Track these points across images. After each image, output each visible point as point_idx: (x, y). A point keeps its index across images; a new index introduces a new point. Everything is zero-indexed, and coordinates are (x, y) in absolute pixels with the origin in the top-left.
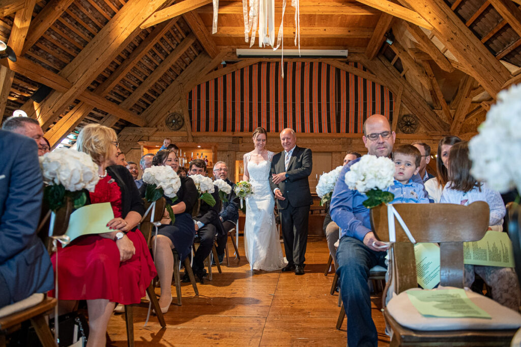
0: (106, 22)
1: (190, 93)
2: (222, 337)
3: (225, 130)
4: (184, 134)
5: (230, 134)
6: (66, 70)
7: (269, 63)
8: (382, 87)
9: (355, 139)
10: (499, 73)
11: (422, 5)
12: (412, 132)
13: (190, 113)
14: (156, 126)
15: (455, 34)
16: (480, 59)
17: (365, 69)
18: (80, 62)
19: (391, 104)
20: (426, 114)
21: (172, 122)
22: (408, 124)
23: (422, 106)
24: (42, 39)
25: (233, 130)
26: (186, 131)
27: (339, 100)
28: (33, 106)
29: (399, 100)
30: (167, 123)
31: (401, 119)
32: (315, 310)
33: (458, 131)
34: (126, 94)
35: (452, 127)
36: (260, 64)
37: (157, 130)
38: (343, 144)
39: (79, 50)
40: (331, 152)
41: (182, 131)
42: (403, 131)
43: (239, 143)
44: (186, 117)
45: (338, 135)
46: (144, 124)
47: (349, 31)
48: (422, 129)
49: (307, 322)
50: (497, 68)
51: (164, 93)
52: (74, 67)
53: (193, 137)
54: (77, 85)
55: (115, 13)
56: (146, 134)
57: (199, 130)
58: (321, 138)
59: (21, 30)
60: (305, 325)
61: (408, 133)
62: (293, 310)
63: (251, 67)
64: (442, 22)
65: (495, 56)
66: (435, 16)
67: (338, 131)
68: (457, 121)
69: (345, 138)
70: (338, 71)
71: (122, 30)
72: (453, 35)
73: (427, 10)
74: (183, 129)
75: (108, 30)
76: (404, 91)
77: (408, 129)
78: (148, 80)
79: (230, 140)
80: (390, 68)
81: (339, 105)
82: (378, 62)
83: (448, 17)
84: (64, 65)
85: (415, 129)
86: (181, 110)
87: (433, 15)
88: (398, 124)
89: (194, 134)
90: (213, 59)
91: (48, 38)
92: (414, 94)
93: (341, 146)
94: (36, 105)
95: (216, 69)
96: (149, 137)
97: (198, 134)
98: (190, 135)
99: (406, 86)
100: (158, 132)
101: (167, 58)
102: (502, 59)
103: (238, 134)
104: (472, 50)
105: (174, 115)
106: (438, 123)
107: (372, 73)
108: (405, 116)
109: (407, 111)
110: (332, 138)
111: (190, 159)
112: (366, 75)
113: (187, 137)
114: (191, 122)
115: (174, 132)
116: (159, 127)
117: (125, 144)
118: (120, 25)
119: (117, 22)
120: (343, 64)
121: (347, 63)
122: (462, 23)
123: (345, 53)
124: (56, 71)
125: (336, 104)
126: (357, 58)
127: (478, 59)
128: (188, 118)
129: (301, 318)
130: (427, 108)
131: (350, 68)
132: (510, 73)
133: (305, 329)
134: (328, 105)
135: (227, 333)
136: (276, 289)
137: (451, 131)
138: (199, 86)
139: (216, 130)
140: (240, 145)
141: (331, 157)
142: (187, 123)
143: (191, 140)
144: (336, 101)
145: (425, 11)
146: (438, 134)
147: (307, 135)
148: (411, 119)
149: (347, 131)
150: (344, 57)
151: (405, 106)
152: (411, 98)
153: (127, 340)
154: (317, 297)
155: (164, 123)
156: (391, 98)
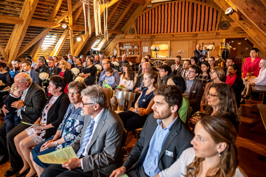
1: (137, 20)
5: (150, 35)
7: (165, 4)
8: (213, 9)
12: (226, 29)
13: (137, 28)
17: (205, 2)
19: (217, 16)
22: (225, 25)
24: (78, 18)
25: (151, 33)
26: (135, 34)
27: (193, 17)
29: (220, 14)
30: (130, 32)
34: (113, 25)
36: (161, 5)
37: (127, 35)
40: (189, 40)
42: (222, 29)
43: (153, 38)
44: (135, 29)
45: (192, 33)
48: (231, 28)
51: (128, 21)
57: (139, 34)
58: (184, 34)
59: (71, 20)
63: (158, 7)
67: (192, 31)
69: (194, 33)
74: (134, 34)
77: (224, 28)
79: (150, 37)
81: (193, 19)
85: (228, 28)
86: (134, 27)
88: (219, 25)
89: (138, 35)
91: (80, 18)
93: (192, 37)
94: (83, 36)
95: (145, 9)
97: (139, 35)
103: (153, 34)
105: (132, 29)
107: (209, 3)
108: (223, 22)
109: (224, 20)
110: (189, 34)
111: (133, 46)
113: (136, 37)
115: (132, 35)
116: (127, 33)
117: (117, 40)
125: (191, 19)
127: (225, 4)
134: (188, 20)
138: (140, 17)
139: (145, 33)
140: (153, 39)
141: (188, 42)
142: (136, 31)
143: (137, 38)
144: (191, 18)
146: (238, 30)
147: (182, 33)
148: (226, 23)
149: (196, 31)
156: (217, 14)
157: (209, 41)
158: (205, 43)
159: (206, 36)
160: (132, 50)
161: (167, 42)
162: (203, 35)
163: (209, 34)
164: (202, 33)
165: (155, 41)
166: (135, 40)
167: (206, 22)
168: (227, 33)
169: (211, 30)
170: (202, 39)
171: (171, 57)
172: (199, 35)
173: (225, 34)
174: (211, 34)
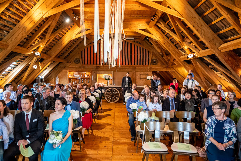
0: (61, 38)
1: (82, 51)
2: (105, 133)
3: (93, 64)
4: (80, 65)
5: (95, 65)
6: (49, 53)
8: (146, 50)
9: (137, 67)
10: (179, 54)
11: (156, 34)
12: (156, 65)
14: (71, 62)
15: (166, 42)
16: (173, 50)
17: (140, 44)
18: (53, 50)
19: (149, 55)
20: (160, 58)
21: (76, 61)
22: (155, 62)
23: (159, 56)
25: (96, 64)
26: (81, 64)
27: (132, 54)
28: (38, 63)
29: (151, 54)
30: (74, 62)
31: (152, 60)
32: (124, 127)
33: (171, 65)
35: (169, 63)
37: (71, 64)
38: (133, 69)
39: (53, 47)
41: (79, 64)
42: (153, 64)
44: (81, 59)
45: (131, 66)
46: (67, 62)
47: (135, 34)
48: (159, 64)
49: (123, 129)
50: (178, 52)
51: (73, 52)
52: (51, 51)
53: (83, 66)
54: (52, 57)
55: (63, 36)
56: (68, 65)
57: (85, 64)
58: (125, 66)
60: (122, 130)
61: (154, 65)
62: (119, 127)
64: (162, 39)
65: (178, 48)
66: (159, 37)
67: (131, 64)
68: (170, 62)
69: (133, 66)
70: (131, 44)
71: (66, 40)
72: (165, 43)
73: (157, 35)
75: (61, 40)
76: (153, 51)
77: (154, 63)
78: (69, 50)
79: (95, 67)
80: (148, 43)
81: (132, 55)
82: (144, 42)
83: (163, 37)
84: (48, 51)
86: (79, 57)
87: (159, 36)
88: (151, 62)
89: (83, 65)
90: (89, 40)
92: (156, 52)
94: (39, 63)
96: (68, 66)
98: (82, 65)
99: (154, 49)
100: (71, 65)
101: (76, 42)
102: (180, 50)
103: (98, 65)
104: (171, 47)
105: (76, 59)
106: (165, 62)
107: (143, 45)
108: (153, 59)
109: (154, 58)
110: (129, 67)
111: (83, 75)
112: (140, 46)
114: (82, 61)
115: (77, 65)
116: (72, 63)
117: (60, 68)
118: (65, 39)
119: (64, 38)
120: (133, 42)
121: (134, 42)
122: (168, 39)
123: (133, 39)
124: (45, 53)
125: (130, 55)
126: (137, 40)
128: (81, 60)
129: (121, 129)
130: (161, 57)
131: (135, 43)
132: (182, 54)
133: (122, 131)
134: (128, 56)
135: (106, 132)
136: (114, 121)
137: (169, 64)
138: (85, 49)
139: (91, 64)
140: (99, 69)
143: (82, 67)
145: (156, 35)
146: (164, 65)
148: (156, 60)
149: (134, 64)
150: (133, 40)
151: (153, 56)
152: (156, 53)
153: (87, 133)
154: (125, 123)
155: (73, 61)
156: (149, 53)
157: (144, 72)
158: (142, 74)
159: (142, 69)
160: (82, 78)
161: (111, 72)
162: (140, 68)
163: (144, 68)
164: (139, 67)
165: (100, 71)
166: (81, 69)
167: (142, 59)
168: (157, 68)
169: (146, 64)
170: (139, 71)
171: (114, 85)
172: (137, 68)
173: (155, 68)
174: (145, 68)
